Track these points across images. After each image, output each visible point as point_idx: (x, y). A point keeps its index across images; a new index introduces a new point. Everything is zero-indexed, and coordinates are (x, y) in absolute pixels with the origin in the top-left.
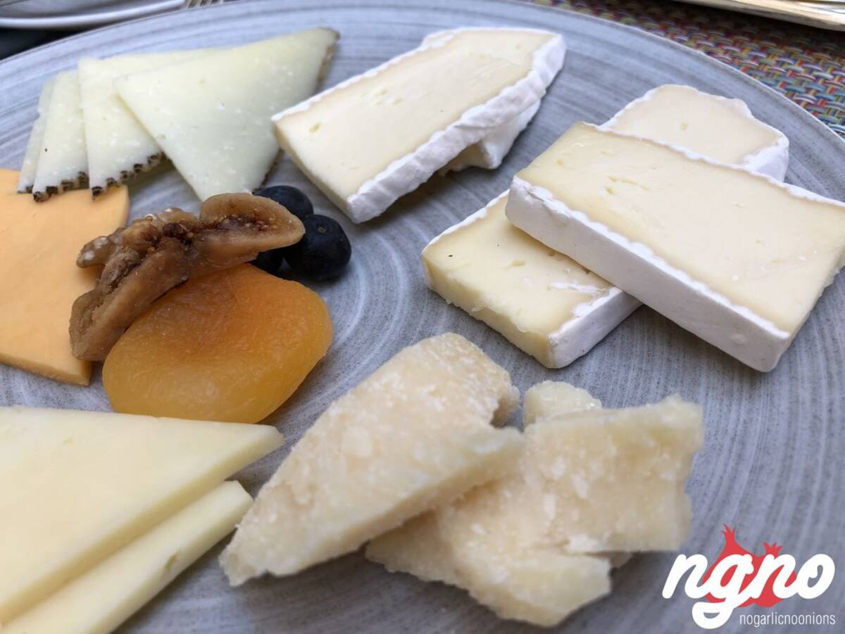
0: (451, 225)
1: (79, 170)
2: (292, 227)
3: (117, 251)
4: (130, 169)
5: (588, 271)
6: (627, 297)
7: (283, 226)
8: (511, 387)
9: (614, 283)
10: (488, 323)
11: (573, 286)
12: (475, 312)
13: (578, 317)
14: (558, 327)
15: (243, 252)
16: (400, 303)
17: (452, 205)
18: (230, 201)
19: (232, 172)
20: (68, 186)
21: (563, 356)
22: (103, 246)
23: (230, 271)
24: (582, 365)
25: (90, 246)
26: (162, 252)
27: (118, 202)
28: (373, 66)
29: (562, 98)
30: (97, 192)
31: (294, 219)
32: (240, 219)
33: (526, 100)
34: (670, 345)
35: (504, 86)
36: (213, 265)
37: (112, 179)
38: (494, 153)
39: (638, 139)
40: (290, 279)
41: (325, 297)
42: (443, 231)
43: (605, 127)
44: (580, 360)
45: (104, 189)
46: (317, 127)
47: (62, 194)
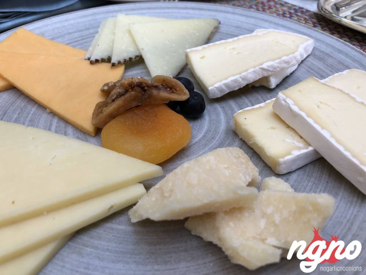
0: (248, 107)
1: (109, 55)
2: (185, 94)
3: (116, 88)
4: (127, 59)
5: (301, 138)
6: (316, 152)
7: (181, 92)
8: (258, 176)
9: (312, 145)
10: (254, 150)
11: (294, 142)
12: (250, 143)
13: (293, 155)
14: (283, 157)
15: (163, 99)
16: (220, 133)
17: (251, 99)
18: (164, 78)
19: (166, 68)
20: (103, 61)
21: (283, 170)
22: (112, 86)
23: (158, 105)
24: (290, 175)
25: (107, 84)
26: (134, 92)
27: (120, 70)
28: (231, 38)
29: (307, 66)
30: (113, 65)
31: (186, 91)
32: (166, 86)
33: (292, 63)
34: (329, 176)
35: (283, 56)
36: (152, 102)
37: (120, 61)
38: (274, 82)
39: (336, 89)
40: (179, 114)
41: (191, 124)
42: (245, 108)
43: (323, 81)
44: (289, 173)
45: (116, 64)
46: (203, 57)
47: (100, 63)
